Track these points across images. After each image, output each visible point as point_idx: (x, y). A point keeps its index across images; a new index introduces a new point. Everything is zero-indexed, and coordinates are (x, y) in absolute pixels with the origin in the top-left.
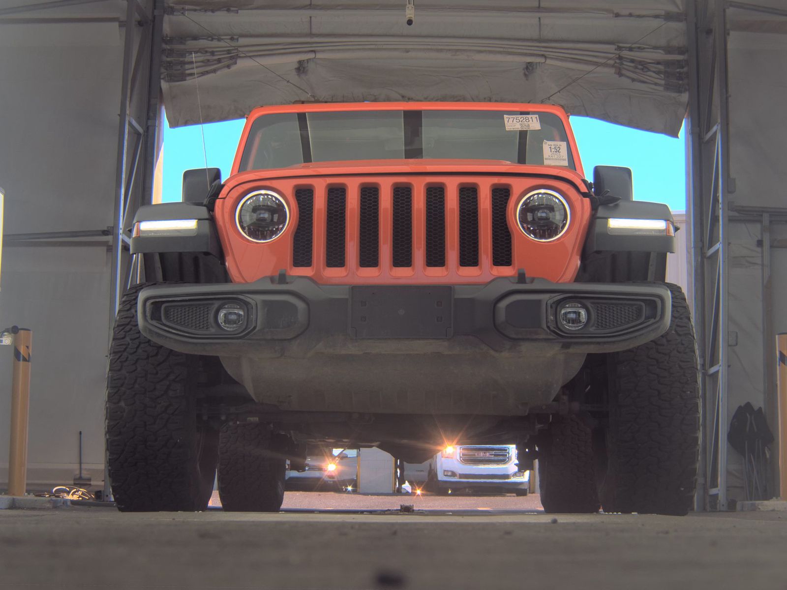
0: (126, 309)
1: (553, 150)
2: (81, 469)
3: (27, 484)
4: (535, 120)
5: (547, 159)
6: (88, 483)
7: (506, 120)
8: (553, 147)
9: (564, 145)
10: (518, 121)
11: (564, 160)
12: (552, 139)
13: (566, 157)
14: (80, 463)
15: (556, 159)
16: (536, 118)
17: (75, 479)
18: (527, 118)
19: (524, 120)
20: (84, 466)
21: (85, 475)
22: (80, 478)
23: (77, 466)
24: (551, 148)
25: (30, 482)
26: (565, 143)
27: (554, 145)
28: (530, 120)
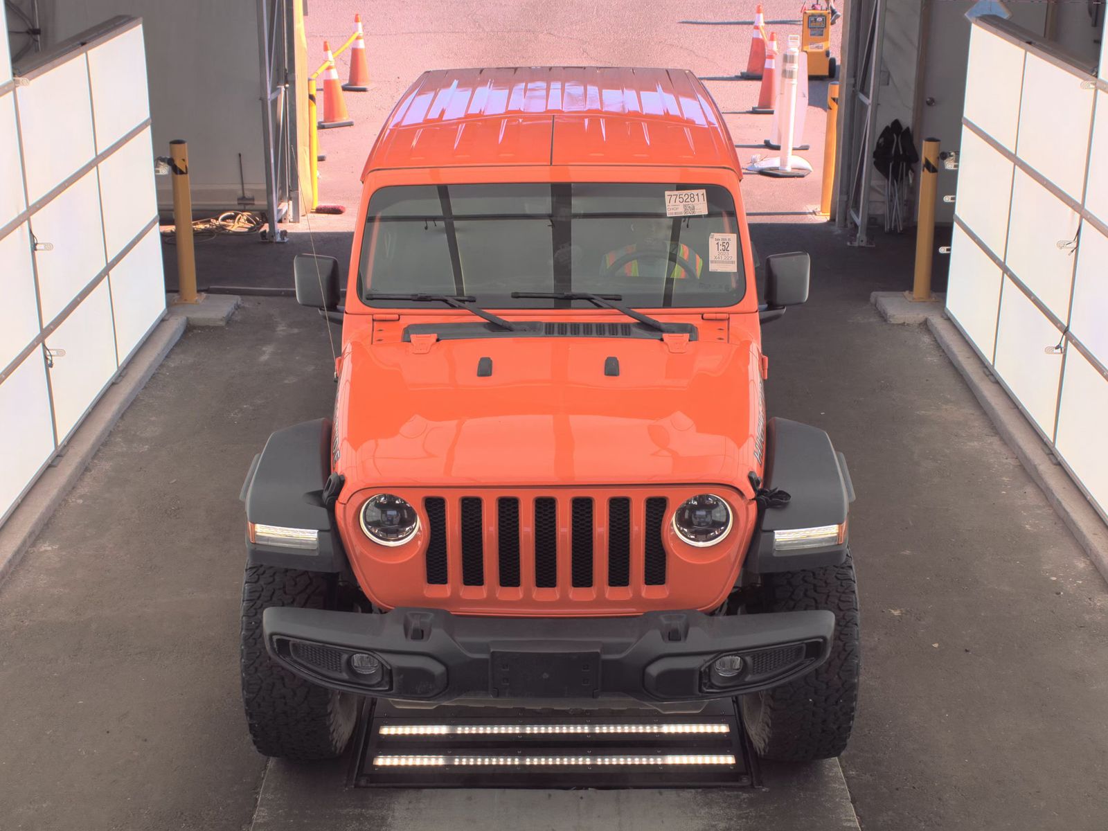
0: (253, 580)
1: (721, 248)
2: (243, 189)
3: (192, 205)
4: (701, 197)
5: (712, 262)
6: (252, 202)
7: (667, 199)
8: (720, 242)
9: (734, 237)
10: (681, 200)
11: (733, 262)
12: (720, 230)
13: (735, 259)
14: (243, 184)
15: (723, 262)
16: (703, 194)
17: (239, 199)
18: (692, 196)
19: (689, 200)
20: (246, 187)
21: (248, 194)
22: (243, 198)
23: (239, 187)
24: (718, 244)
25: (194, 203)
26: (735, 235)
27: (723, 239)
28: (696, 197)
